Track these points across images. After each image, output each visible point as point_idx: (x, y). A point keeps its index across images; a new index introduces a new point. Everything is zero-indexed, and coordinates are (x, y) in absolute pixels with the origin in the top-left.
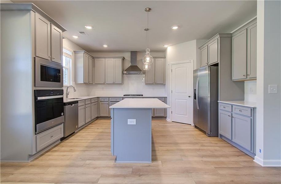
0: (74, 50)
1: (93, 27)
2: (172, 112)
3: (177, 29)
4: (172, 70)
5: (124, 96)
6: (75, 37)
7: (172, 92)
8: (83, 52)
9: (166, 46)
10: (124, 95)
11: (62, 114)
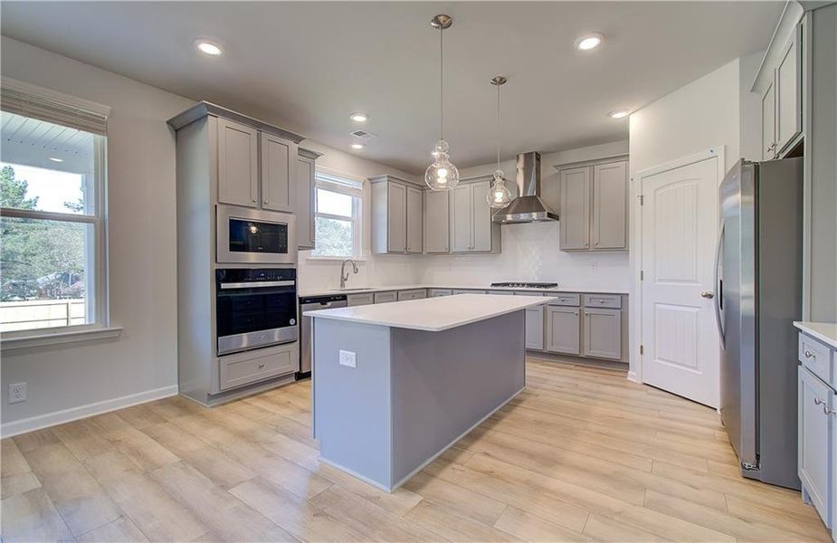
0: (370, 177)
1: (368, 116)
2: (642, 347)
3: (599, 45)
4: (642, 197)
5: (494, 288)
6: (357, 147)
7: (642, 279)
8: (386, 179)
9: (618, 116)
10: (493, 285)
11: (292, 321)
